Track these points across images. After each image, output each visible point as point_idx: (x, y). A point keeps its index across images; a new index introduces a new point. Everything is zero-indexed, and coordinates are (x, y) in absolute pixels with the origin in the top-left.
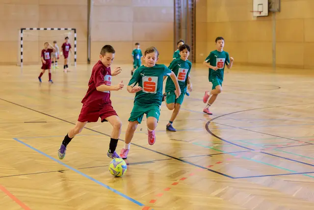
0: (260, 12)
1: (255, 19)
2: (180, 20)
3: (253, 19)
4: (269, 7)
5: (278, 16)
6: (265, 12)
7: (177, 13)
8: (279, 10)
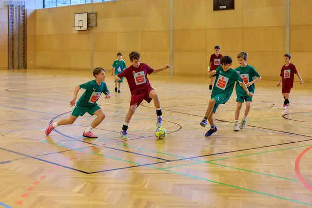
0: (81, 27)
1: (77, 32)
2: (13, 33)
3: (75, 32)
4: (88, 23)
5: (95, 30)
6: (85, 27)
7: (10, 28)
8: (96, 25)
